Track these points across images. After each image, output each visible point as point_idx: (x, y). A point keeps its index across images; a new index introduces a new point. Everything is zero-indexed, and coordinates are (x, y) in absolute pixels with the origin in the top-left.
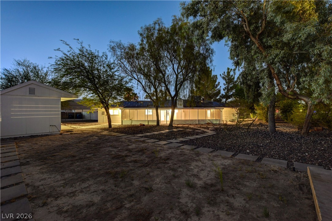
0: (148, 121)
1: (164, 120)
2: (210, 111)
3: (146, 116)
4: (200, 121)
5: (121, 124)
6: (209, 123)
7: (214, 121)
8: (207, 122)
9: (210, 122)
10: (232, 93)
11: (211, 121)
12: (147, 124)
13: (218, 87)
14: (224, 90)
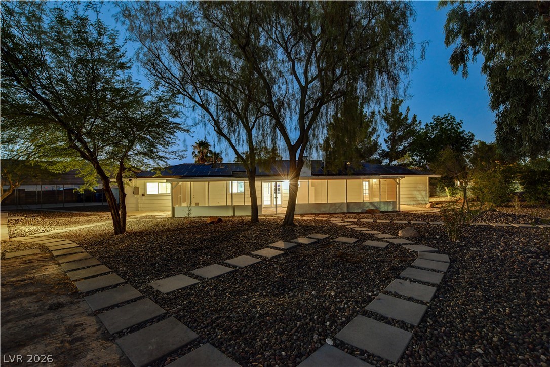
0: (234, 208)
1: (269, 203)
2: (367, 183)
3: (229, 197)
4: (352, 205)
5: (170, 214)
6: (372, 211)
7: (382, 205)
8: (367, 209)
9: (373, 208)
10: (402, 148)
11: (376, 204)
12: (231, 214)
13: (374, 137)
14: (386, 141)
